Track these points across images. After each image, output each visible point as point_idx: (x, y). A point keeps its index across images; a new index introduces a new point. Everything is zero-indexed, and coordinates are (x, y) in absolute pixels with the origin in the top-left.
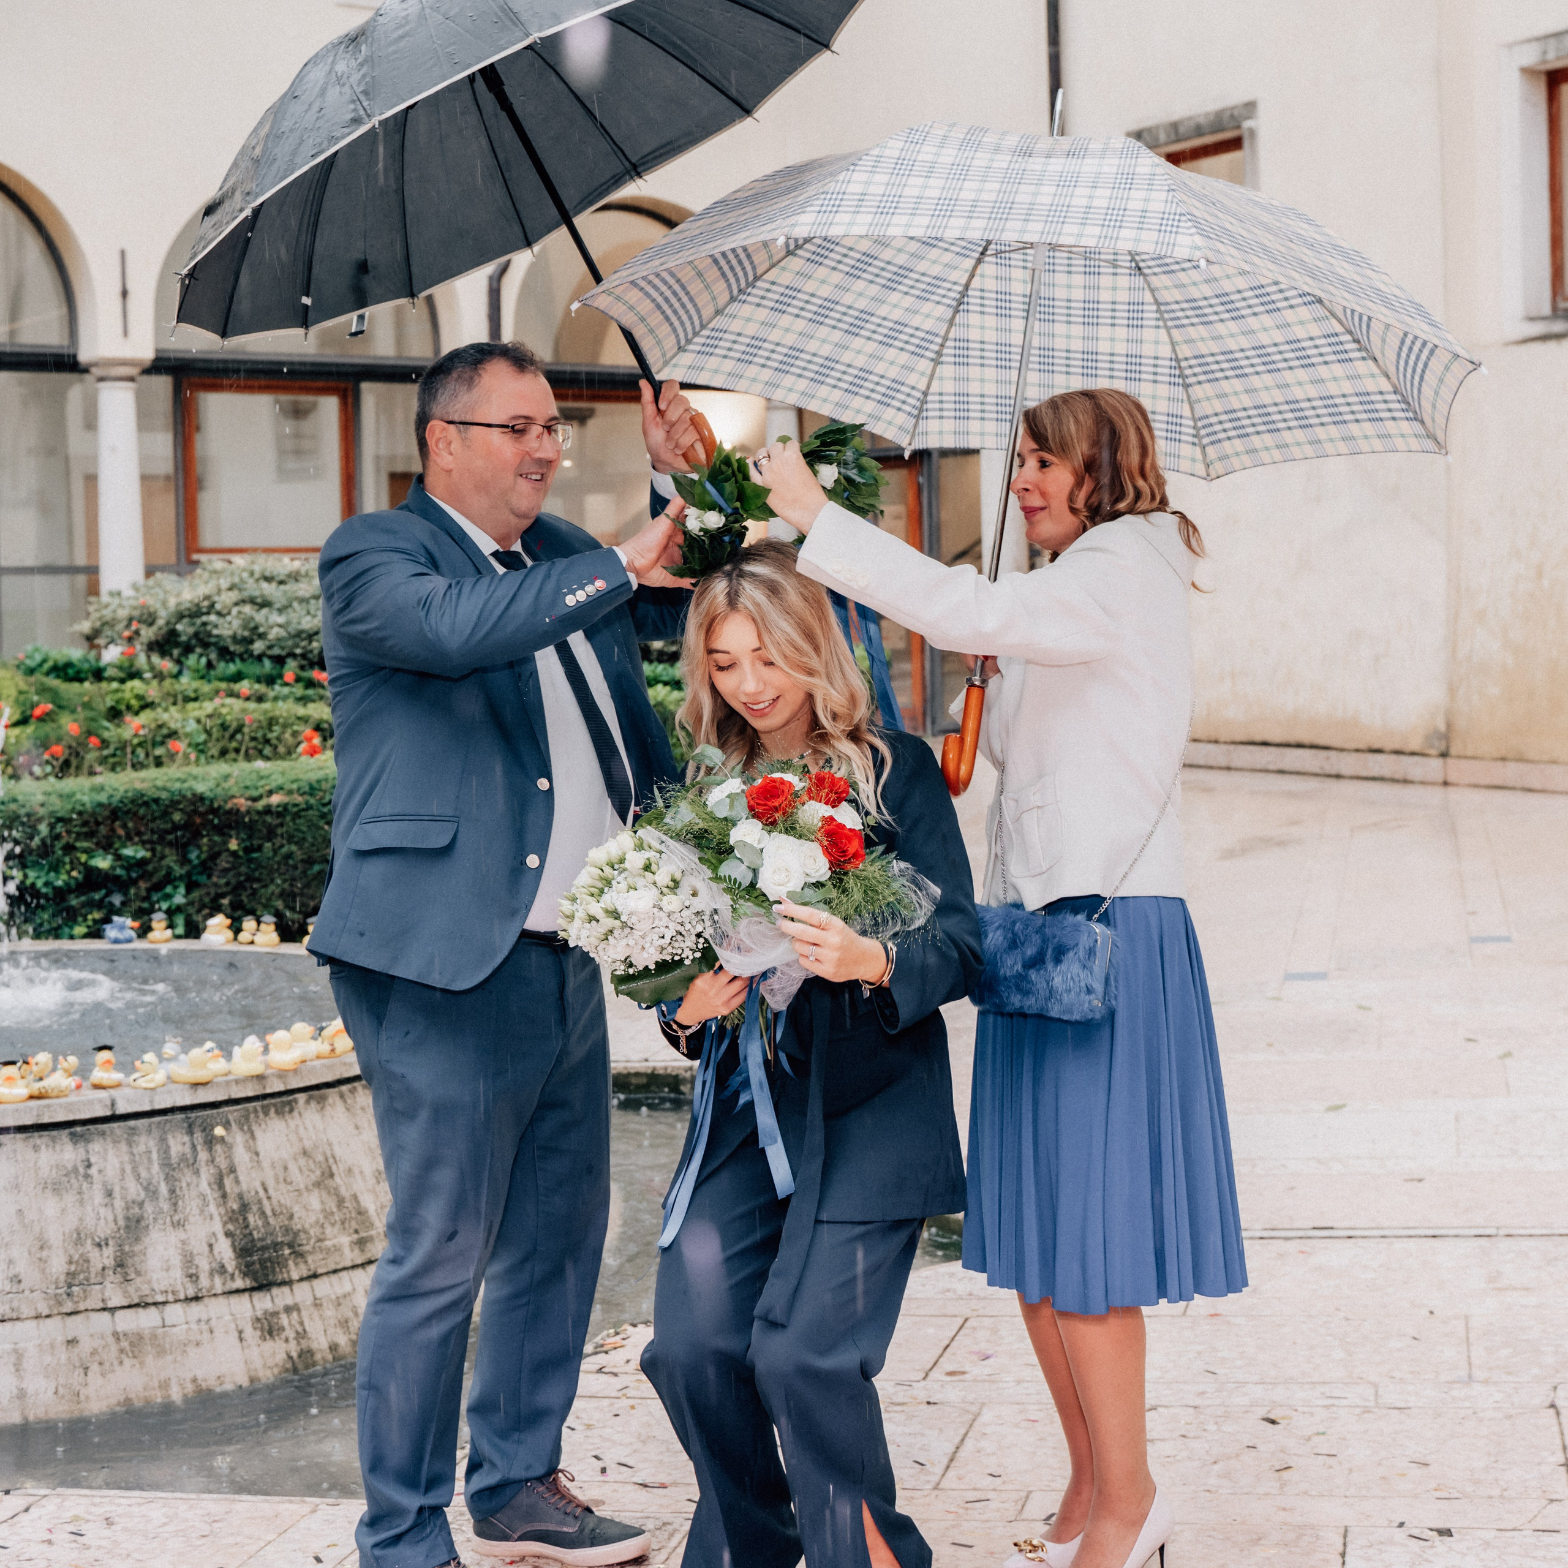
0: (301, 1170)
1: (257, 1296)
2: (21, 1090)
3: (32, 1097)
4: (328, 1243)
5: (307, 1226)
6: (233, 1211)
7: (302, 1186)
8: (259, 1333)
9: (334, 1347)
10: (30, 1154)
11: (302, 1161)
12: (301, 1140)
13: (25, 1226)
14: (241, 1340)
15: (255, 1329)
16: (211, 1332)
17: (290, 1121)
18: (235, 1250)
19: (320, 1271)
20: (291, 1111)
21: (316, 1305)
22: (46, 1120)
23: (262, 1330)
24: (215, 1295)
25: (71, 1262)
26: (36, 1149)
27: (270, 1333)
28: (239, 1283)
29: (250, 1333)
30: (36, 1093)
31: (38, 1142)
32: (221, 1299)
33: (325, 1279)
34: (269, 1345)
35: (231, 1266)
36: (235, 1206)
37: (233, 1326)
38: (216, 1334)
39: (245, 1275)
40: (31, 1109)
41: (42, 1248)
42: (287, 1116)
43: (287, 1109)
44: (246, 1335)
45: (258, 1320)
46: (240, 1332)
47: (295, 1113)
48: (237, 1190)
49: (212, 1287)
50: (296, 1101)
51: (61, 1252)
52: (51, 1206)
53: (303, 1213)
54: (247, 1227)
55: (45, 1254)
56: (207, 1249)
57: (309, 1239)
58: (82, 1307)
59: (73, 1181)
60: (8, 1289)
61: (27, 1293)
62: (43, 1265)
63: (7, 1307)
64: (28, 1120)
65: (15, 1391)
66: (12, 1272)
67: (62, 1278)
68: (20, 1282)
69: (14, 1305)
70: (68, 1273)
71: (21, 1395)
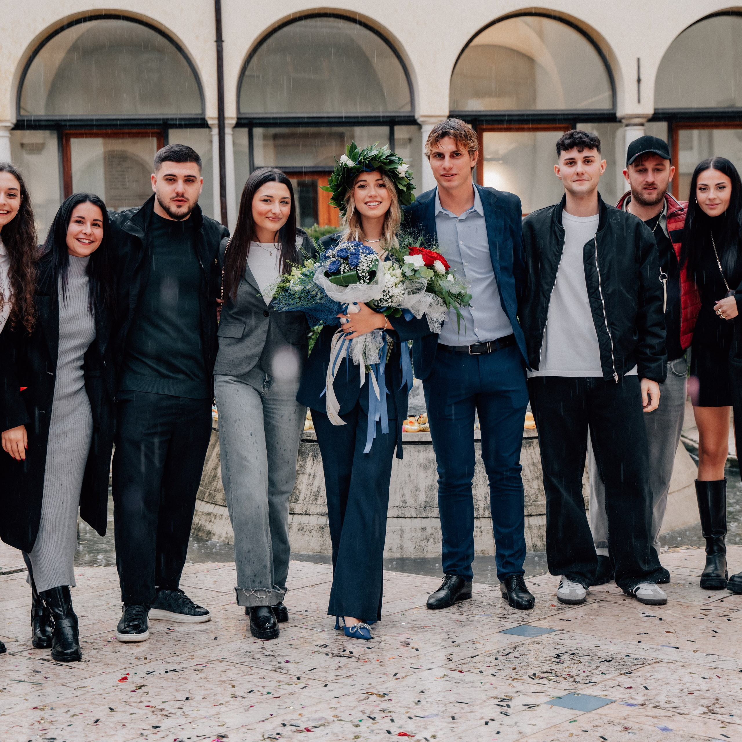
0: (531, 471)
2: (416, 428)
3: (420, 431)
4: (539, 503)
5: (530, 495)
7: (530, 478)
10: (416, 454)
11: (532, 468)
12: (532, 458)
13: (410, 481)
16: (481, 532)
17: (528, 450)
19: (533, 514)
20: (530, 446)
22: (424, 440)
24: (485, 517)
25: (427, 497)
26: (419, 451)
30: (422, 429)
31: (420, 448)
32: (487, 519)
33: (535, 517)
38: (483, 533)
40: (418, 435)
41: (416, 490)
42: (527, 448)
43: (528, 445)
47: (532, 447)
49: (484, 514)
50: (532, 442)
51: (424, 493)
52: (422, 474)
53: (529, 489)
55: (417, 493)
56: (484, 499)
57: (530, 500)
58: (429, 515)
59: (432, 465)
60: (401, 505)
61: (409, 507)
62: (415, 497)
63: (400, 512)
64: (417, 440)
65: (399, 546)
66: (404, 499)
67: (423, 503)
68: (406, 503)
69: (403, 512)
70: (425, 502)
71: (401, 547)
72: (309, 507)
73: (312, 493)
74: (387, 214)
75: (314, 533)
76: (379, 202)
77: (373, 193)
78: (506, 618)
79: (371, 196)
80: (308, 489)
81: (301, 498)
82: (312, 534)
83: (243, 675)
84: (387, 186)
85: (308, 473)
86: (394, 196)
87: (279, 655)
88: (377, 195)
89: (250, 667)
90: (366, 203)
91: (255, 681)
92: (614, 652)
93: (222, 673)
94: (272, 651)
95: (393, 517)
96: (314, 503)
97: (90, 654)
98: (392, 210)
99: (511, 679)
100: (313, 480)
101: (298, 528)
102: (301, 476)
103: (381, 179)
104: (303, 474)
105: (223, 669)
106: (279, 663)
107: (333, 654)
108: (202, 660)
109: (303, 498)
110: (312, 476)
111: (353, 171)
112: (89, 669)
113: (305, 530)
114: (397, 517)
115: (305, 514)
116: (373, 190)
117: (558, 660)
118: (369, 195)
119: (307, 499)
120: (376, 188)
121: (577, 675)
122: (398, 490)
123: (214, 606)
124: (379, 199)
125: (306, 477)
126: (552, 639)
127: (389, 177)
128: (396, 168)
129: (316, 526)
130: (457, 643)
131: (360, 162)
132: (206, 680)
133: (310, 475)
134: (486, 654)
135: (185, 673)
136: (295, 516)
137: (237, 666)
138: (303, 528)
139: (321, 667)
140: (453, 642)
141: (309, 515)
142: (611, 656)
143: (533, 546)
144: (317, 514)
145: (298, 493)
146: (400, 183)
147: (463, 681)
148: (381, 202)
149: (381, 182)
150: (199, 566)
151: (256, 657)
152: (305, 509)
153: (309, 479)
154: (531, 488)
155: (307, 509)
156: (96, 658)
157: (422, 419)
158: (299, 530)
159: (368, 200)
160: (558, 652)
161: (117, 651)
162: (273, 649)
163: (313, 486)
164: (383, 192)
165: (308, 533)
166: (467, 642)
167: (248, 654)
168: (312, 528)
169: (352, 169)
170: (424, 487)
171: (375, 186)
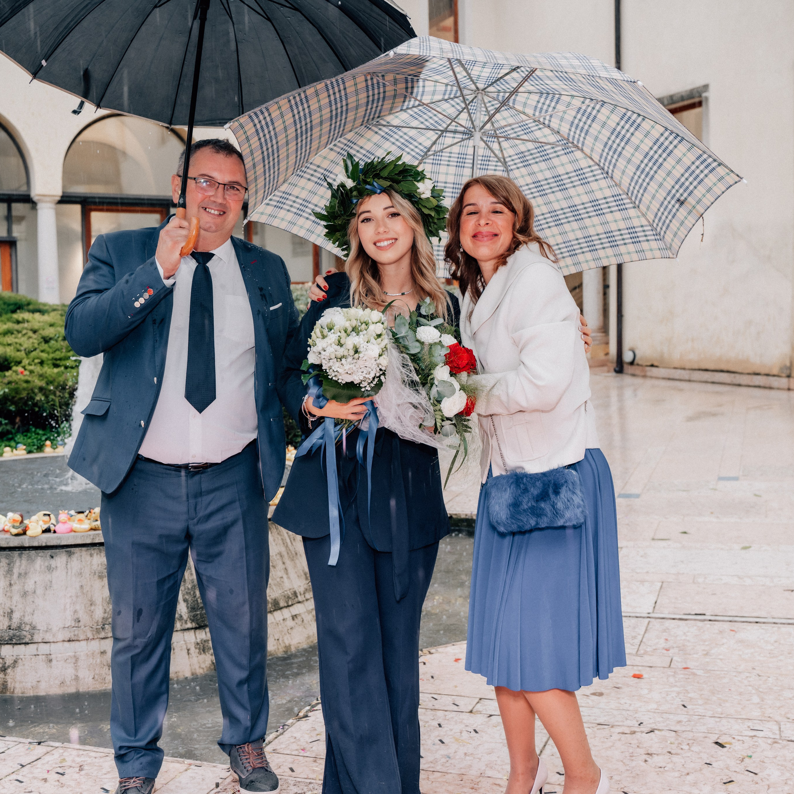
1: (198, 632)
2: (86, 526)
3: (92, 529)
6: (188, 589)
8: (197, 651)
10: (88, 558)
13: (83, 594)
14: (188, 654)
15: (196, 648)
18: (188, 608)
23: (199, 649)
25: (105, 613)
26: (91, 555)
27: (204, 651)
28: (189, 625)
29: (193, 650)
30: (94, 527)
31: (93, 552)
34: (203, 656)
35: (185, 617)
36: (190, 587)
37: (185, 647)
39: (192, 621)
41: (91, 605)
44: (191, 651)
45: (198, 644)
46: (188, 650)
48: (190, 578)
51: (101, 607)
54: (195, 597)
55: (93, 608)
60: (73, 625)
61: (83, 627)
62: (91, 613)
63: (72, 634)
64: (88, 541)
65: (73, 677)
66: (76, 616)
67: (100, 620)
68: (79, 621)
69: (76, 633)
70: (103, 618)
71: (77, 678)
76: (392, 239)
95: (64, 641)
103: (393, 207)
111: (355, 193)
114: (69, 641)
122: (68, 606)
148: (396, 239)
149: (392, 210)
157: (93, 515)
170: (101, 600)
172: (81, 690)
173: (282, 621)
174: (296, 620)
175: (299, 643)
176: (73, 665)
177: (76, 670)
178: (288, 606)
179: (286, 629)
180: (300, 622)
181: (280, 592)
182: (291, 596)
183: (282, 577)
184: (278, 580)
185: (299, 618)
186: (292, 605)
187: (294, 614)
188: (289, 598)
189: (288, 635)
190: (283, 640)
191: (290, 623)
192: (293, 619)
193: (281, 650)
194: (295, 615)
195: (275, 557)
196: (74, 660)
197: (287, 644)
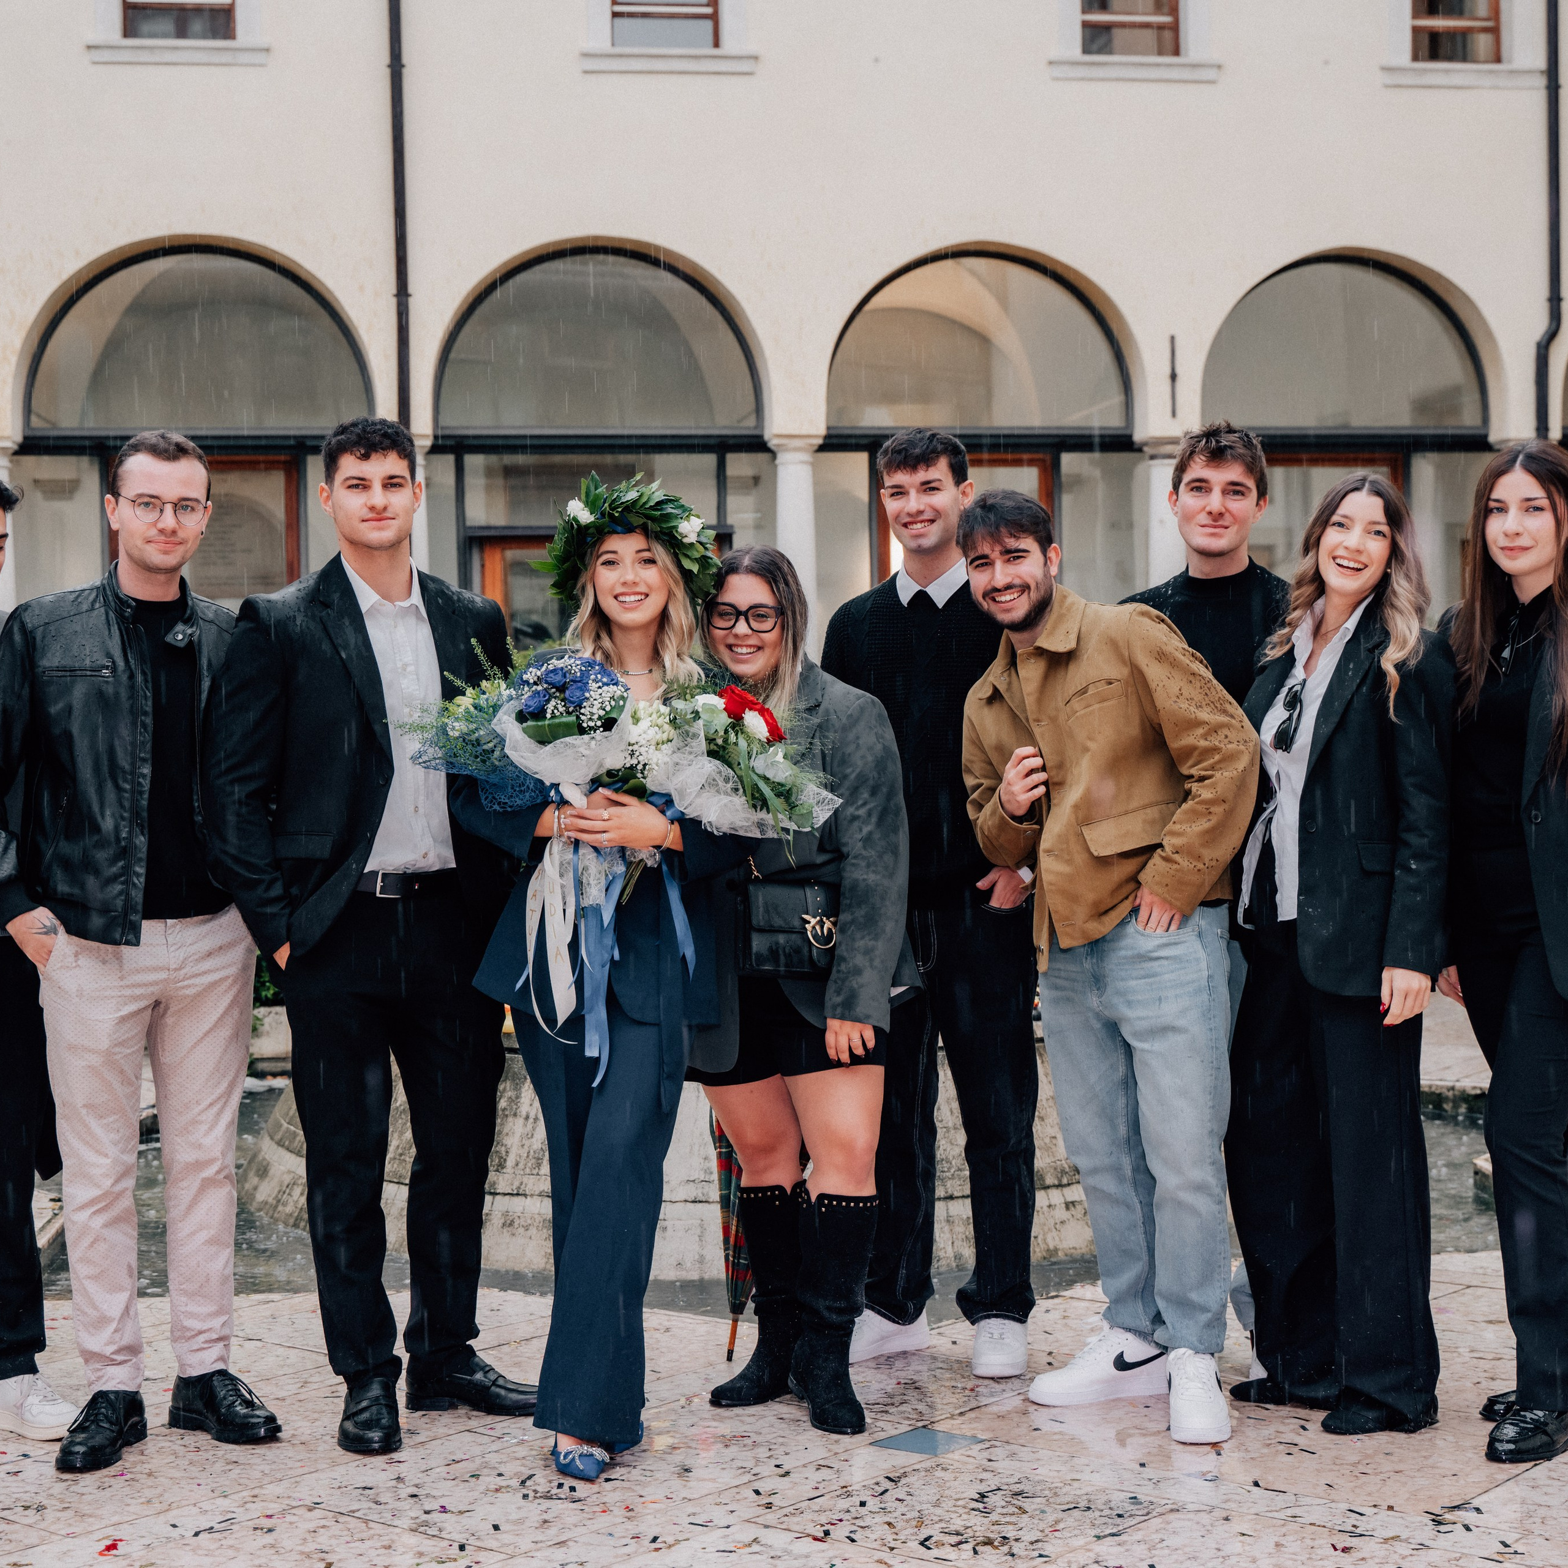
7: (950, 1124)
9: (958, 1257)
19: (956, 1194)
21: (948, 1221)
33: (960, 1201)
57: (949, 1169)
60: (701, 1178)
63: (698, 1191)
65: (697, 1257)
66: (706, 1165)
68: (711, 1173)
69: (705, 1191)
71: (701, 1260)
72: (525, 1179)
73: (532, 1153)
74: (663, 618)
75: (533, 1231)
76: (641, 594)
77: (630, 577)
78: (886, 1412)
79: (624, 584)
80: (523, 1146)
81: (510, 1162)
82: (529, 1233)
83: (349, 1539)
84: (660, 563)
85: (524, 1114)
86: (676, 582)
87: (427, 1495)
88: (637, 580)
89: (366, 1521)
90: (616, 597)
91: (373, 1553)
92: (1093, 1489)
93: (308, 1536)
94: (417, 1486)
96: (535, 1172)
97: (51, 1492)
98: (672, 610)
99: (884, 1548)
100: (534, 1129)
101: (502, 1221)
102: (510, 1119)
103: (649, 550)
104: (515, 1115)
105: (311, 1526)
106: (427, 1512)
107: (536, 1491)
108: (272, 1505)
109: (514, 1163)
110: (531, 1120)
111: (591, 531)
112: (43, 1525)
113: (516, 1225)
114: (694, 1202)
115: (518, 1194)
116: (630, 570)
117: (980, 1506)
118: (622, 580)
119: (521, 1166)
120: (637, 565)
121: (1017, 1540)
122: (696, 1148)
123: (315, 1386)
124: (642, 588)
125: (520, 1121)
126: (971, 1460)
127: (664, 543)
128: (676, 527)
129: (538, 1219)
130: (786, 1468)
131: (603, 514)
132: (273, 1551)
133: (527, 1118)
134: (838, 1493)
135: (234, 1536)
136: (498, 1197)
137: (342, 1519)
138: (512, 1221)
139: (507, 1521)
140: (777, 1466)
141: (525, 1195)
142: (1085, 1497)
143: (955, 1257)
144: (540, 1195)
145: (504, 1153)
146: (687, 556)
147: (788, 1552)
148: (647, 595)
149: (647, 555)
150: (301, 1299)
151: (382, 1500)
152: (516, 1184)
153: (525, 1125)
154: (952, 1144)
155: (521, 1183)
156: (62, 1501)
158: (504, 1225)
159: (619, 589)
160: (983, 1488)
161: (107, 1485)
162: (417, 1482)
163: (534, 1140)
164: (651, 575)
165: (521, 1230)
166: (804, 1466)
167: (368, 1491)
168: (529, 1222)
169: (587, 527)
171: (633, 563)
172: (706, 1277)
173: (1045, 1209)
174: (1073, 1210)
175: (1074, 1248)
176: (697, 1239)
177: (702, 1247)
178: (1060, 1186)
179: (1052, 1222)
180: (1079, 1216)
181: (1048, 1160)
182: (1067, 1170)
183: (1055, 1138)
184: (1047, 1140)
185: (1079, 1207)
186: (1069, 1184)
187: (1069, 1199)
188: (1063, 1172)
189: (1055, 1233)
190: (1045, 1240)
191: (1061, 1213)
192: (1067, 1208)
193: (1039, 1255)
194: (1073, 1203)
195: (1044, 1102)
196: (698, 1232)
197: (1051, 1247)
